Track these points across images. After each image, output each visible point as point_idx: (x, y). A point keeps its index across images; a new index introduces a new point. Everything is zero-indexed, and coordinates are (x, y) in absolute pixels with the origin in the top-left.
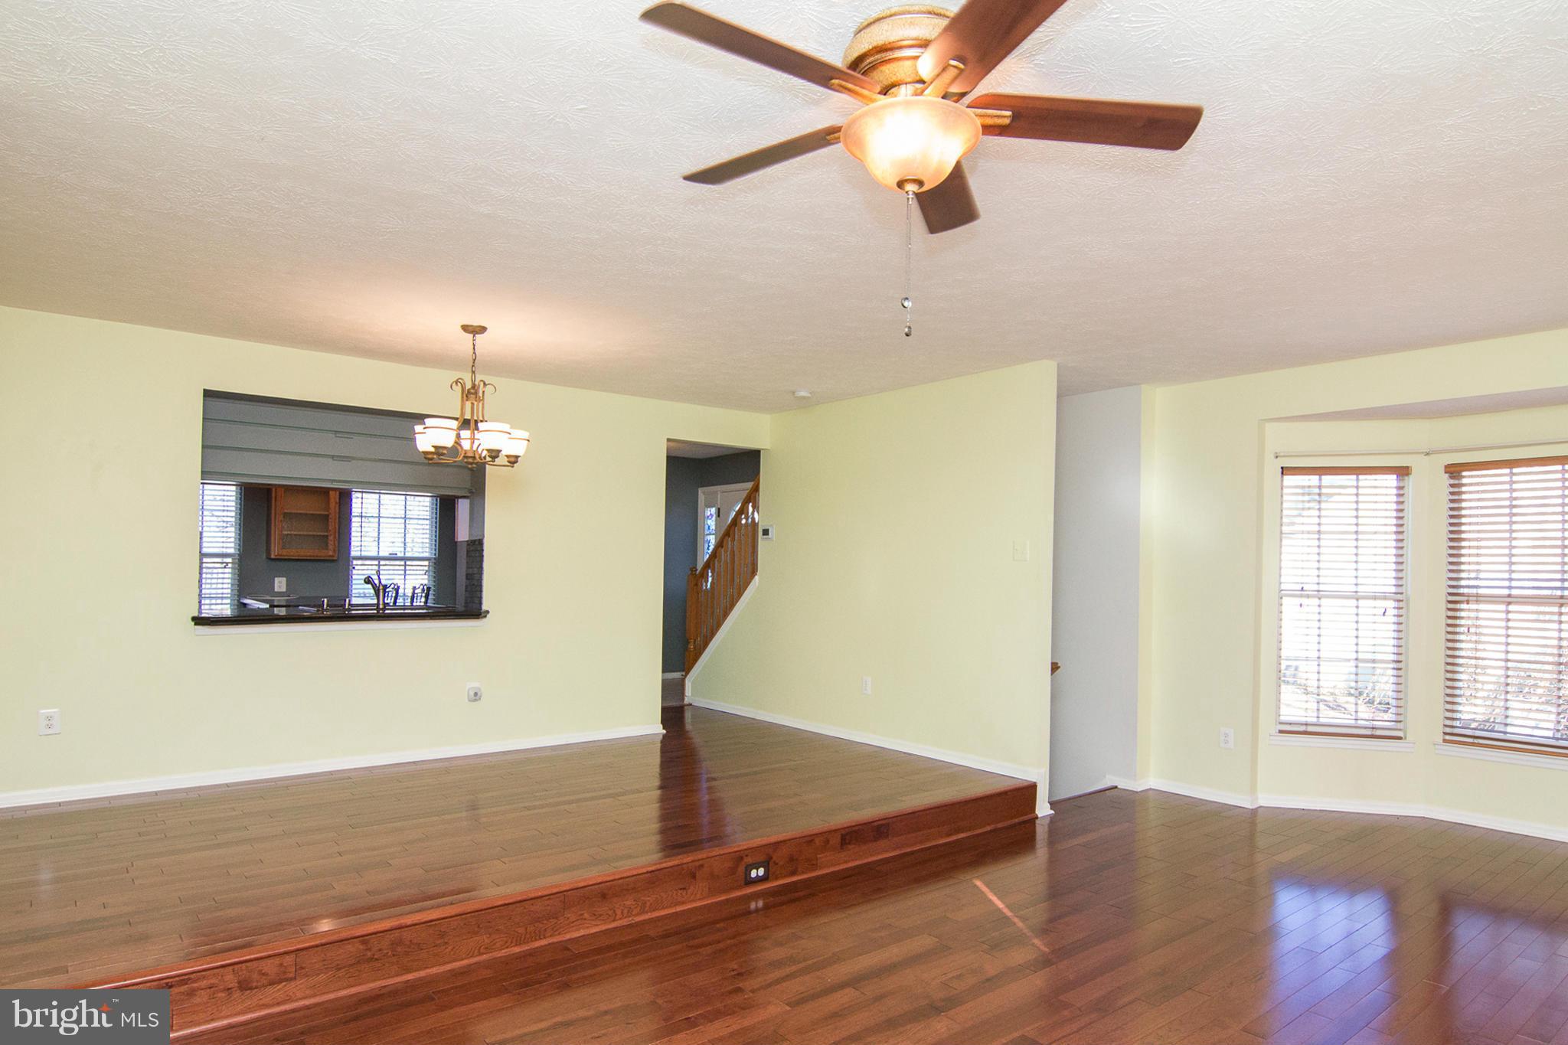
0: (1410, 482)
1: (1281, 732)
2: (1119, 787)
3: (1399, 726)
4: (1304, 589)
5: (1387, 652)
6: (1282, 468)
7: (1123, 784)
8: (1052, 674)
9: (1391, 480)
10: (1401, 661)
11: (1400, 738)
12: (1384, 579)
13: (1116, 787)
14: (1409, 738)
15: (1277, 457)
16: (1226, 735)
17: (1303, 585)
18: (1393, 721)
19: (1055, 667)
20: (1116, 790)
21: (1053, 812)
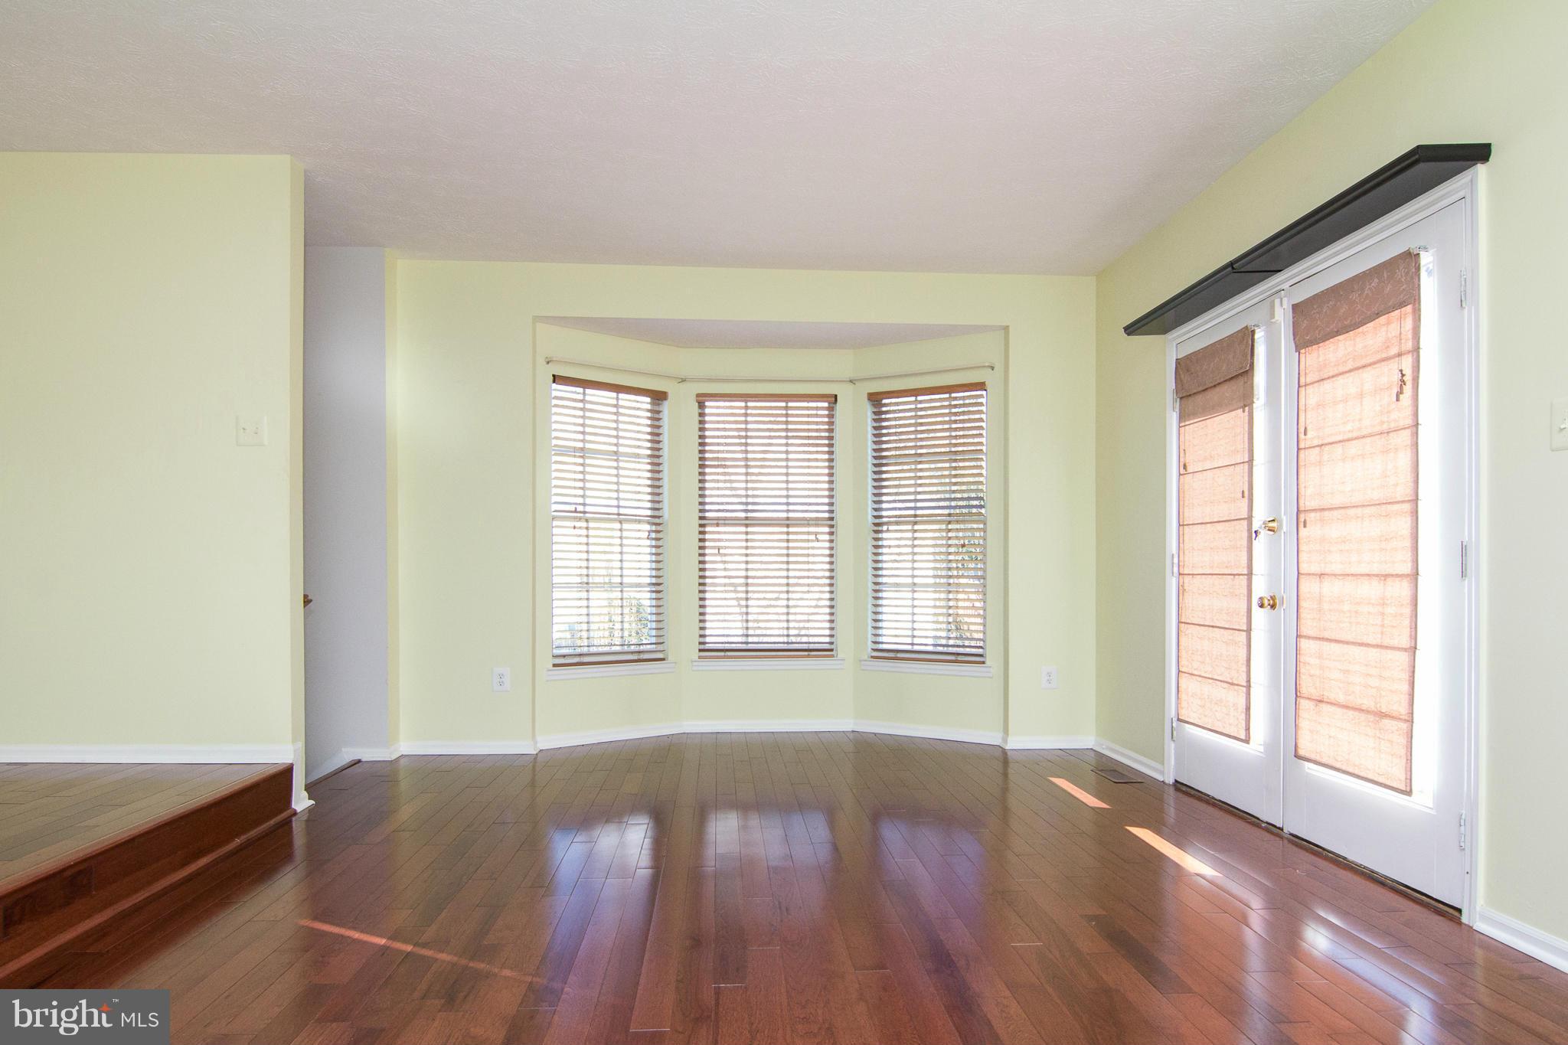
0: (666, 407)
1: (555, 665)
2: (364, 760)
3: (660, 647)
4: (578, 510)
5: (645, 575)
6: (554, 376)
7: (369, 754)
8: (304, 607)
9: (645, 402)
10: (661, 584)
11: (663, 659)
12: (639, 502)
13: (359, 761)
14: (671, 658)
15: (548, 363)
16: (501, 676)
17: (577, 506)
18: (653, 644)
19: (307, 601)
20: (360, 764)
21: (313, 802)
